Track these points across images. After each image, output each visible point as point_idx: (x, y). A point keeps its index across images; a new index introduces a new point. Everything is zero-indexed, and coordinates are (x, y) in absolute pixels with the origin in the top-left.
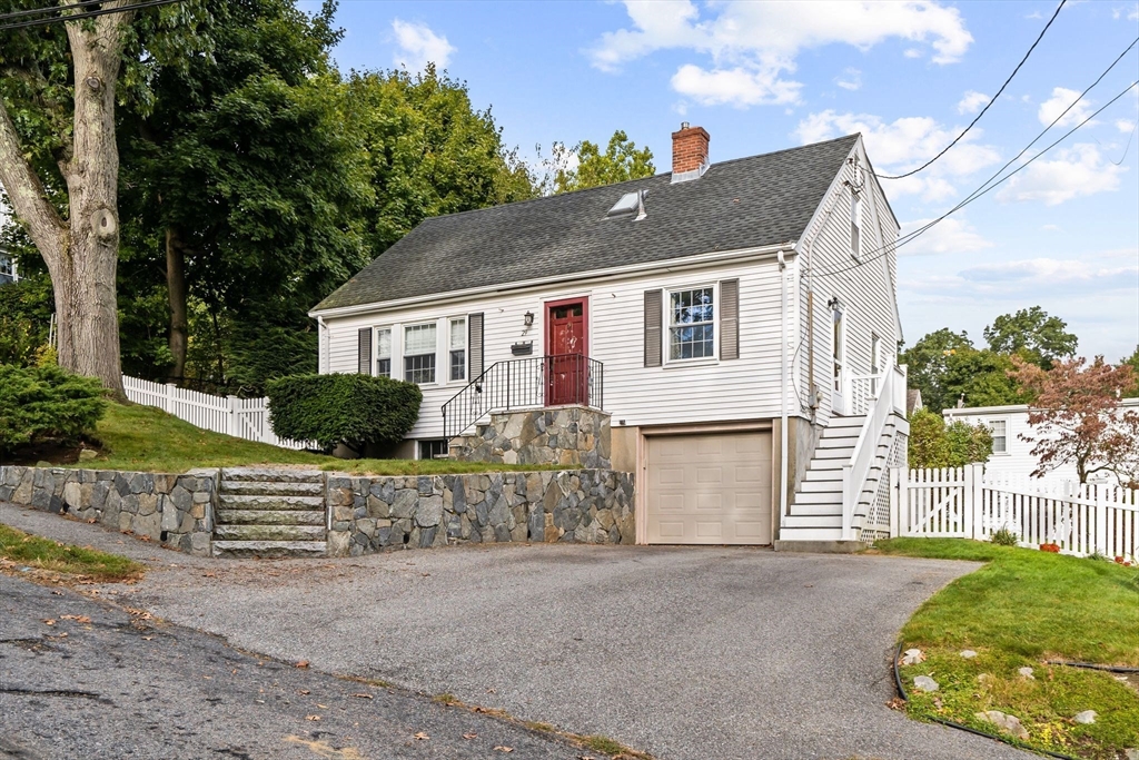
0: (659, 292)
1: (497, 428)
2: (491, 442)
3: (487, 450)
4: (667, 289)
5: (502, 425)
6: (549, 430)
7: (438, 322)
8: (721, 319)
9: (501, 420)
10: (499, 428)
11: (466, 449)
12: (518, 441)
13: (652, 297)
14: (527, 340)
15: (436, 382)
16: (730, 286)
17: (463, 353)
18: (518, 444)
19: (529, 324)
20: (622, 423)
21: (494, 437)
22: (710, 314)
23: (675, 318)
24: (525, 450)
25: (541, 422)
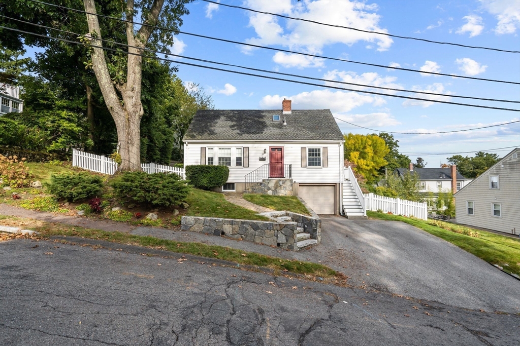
0: (305, 148)
2: (264, 188)
3: (262, 190)
4: (307, 147)
6: (283, 185)
7: (232, 148)
8: (323, 157)
9: (267, 181)
10: (266, 184)
11: (255, 189)
13: (303, 149)
14: (264, 156)
15: (231, 166)
16: (325, 148)
17: (241, 158)
18: (273, 189)
19: (265, 152)
20: (295, 182)
21: (265, 186)
22: (319, 155)
23: (309, 155)
24: (275, 191)
25: (281, 183)
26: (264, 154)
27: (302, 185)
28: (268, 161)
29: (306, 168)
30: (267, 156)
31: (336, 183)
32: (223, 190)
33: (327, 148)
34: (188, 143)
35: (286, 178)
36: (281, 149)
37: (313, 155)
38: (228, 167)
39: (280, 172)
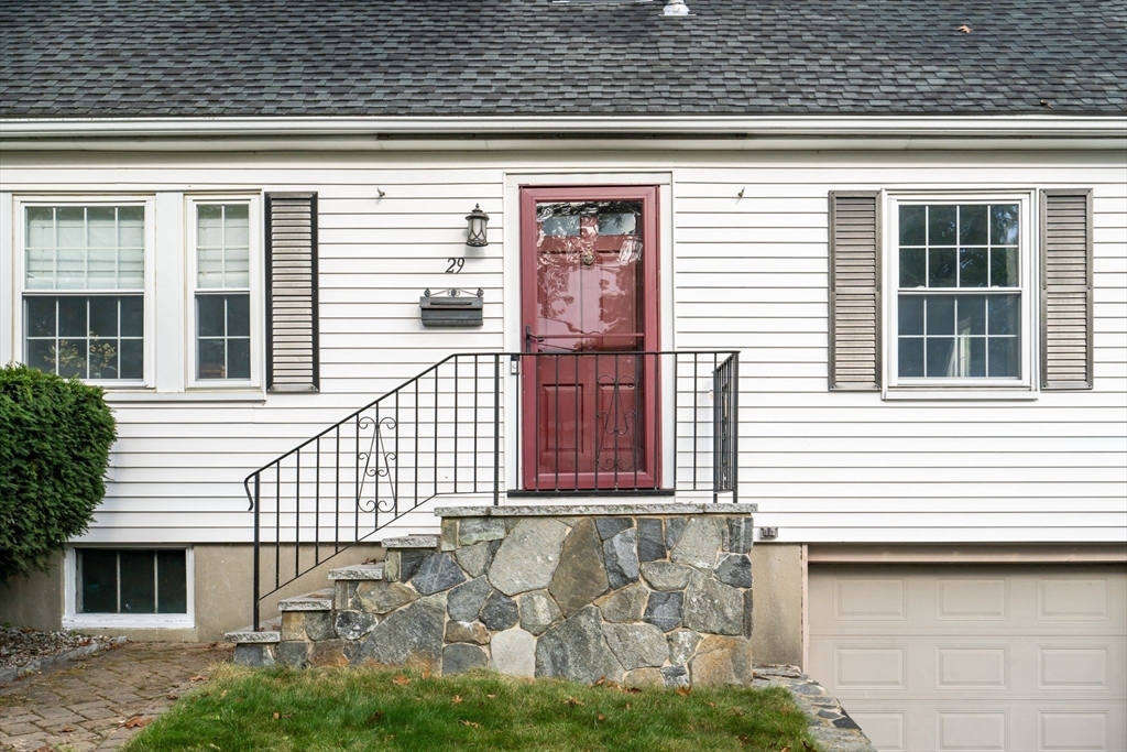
0: (871, 199)
1: (465, 558)
2: (443, 599)
3: (427, 626)
4: (892, 192)
5: (482, 551)
6: (652, 573)
7: (150, 205)
8: (1043, 286)
9: (477, 533)
10: (473, 559)
11: (347, 619)
12: (542, 604)
13: (850, 208)
14: (464, 284)
15: (149, 379)
16: (1069, 204)
17: (240, 302)
18: (543, 611)
19: (475, 243)
20: (768, 534)
21: (453, 585)
22: (1004, 268)
23: (911, 270)
24: (563, 637)
25: (624, 549)
26: (469, 266)
27: (836, 563)
28: (502, 328)
29: (874, 399)
30: (497, 278)
32: (73, 619)
33: (1081, 197)
35: (686, 498)
37: (943, 274)
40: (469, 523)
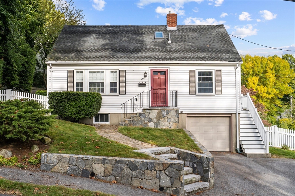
0: (194, 71)
1: (146, 114)
2: (144, 119)
3: (142, 122)
4: (197, 70)
5: (148, 113)
6: (168, 116)
7: (105, 71)
8: (216, 82)
9: (147, 111)
10: (147, 114)
11: (133, 121)
12: (155, 119)
13: (191, 72)
14: (144, 81)
15: (105, 93)
17: (116, 83)
18: (155, 120)
19: (145, 76)
20: (181, 112)
21: (145, 117)
22: (211, 80)
23: (199, 80)
24: (157, 123)
25: (164, 113)
26: (144, 79)
27: (190, 116)
28: (148, 87)
29: (195, 95)
30: (148, 81)
31: (231, 114)
32: (94, 123)
33: (220, 71)
34: (53, 65)
35: (171, 108)
36: (165, 73)
37: (203, 80)
38: (100, 95)
39: (163, 100)
40: (147, 110)
